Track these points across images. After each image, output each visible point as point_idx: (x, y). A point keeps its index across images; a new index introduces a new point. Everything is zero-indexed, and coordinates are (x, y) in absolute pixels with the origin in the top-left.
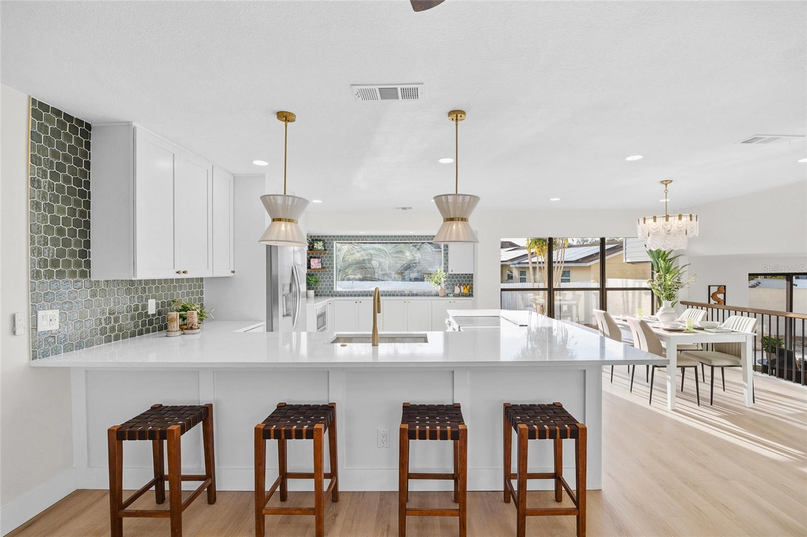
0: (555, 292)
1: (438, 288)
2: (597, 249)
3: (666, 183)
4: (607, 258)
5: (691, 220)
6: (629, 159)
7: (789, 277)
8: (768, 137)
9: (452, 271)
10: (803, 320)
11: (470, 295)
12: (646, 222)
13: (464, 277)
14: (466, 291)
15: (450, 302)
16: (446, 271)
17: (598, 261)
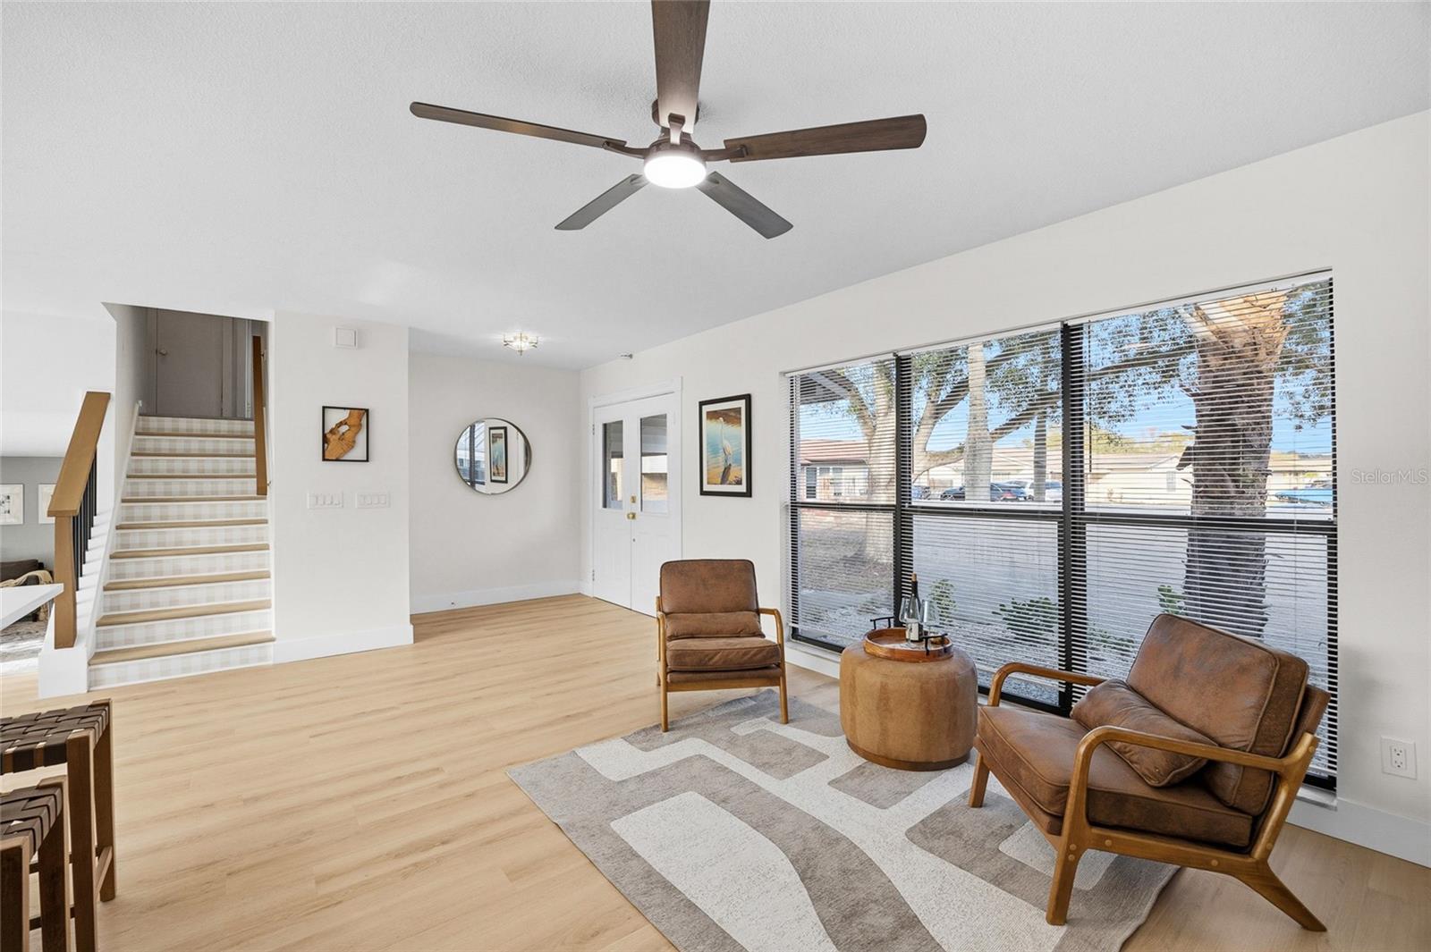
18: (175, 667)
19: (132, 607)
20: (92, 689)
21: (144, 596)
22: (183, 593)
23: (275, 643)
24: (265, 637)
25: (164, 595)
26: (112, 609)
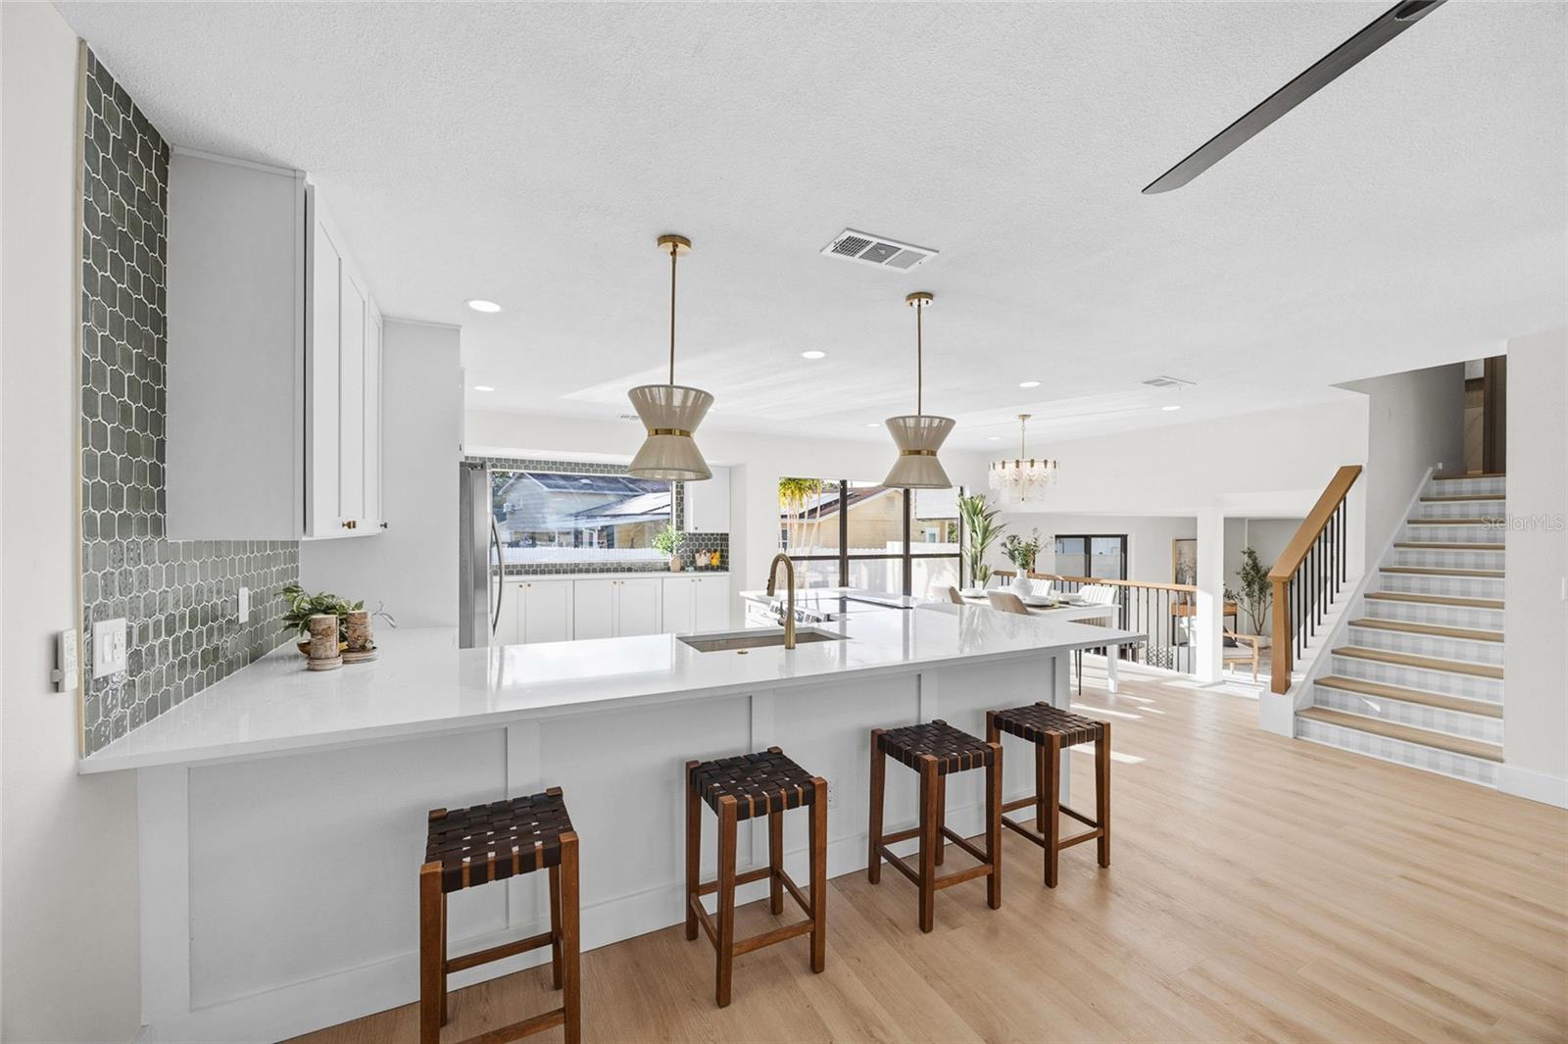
0: (850, 561)
1: (669, 558)
2: (837, 496)
3: (1024, 417)
4: (849, 508)
5: (1046, 467)
6: (1024, 385)
7: (1087, 538)
8: (1169, 380)
9: (696, 528)
10: (1138, 588)
11: (723, 566)
12: (1006, 465)
13: (710, 540)
14: (716, 562)
15: (693, 581)
16: (680, 528)
17: (837, 513)
18: (1375, 746)
19: (1358, 675)
20: (1299, 737)
21: (1371, 668)
22: (1412, 675)
23: (1503, 765)
24: (1493, 753)
25: (1391, 671)
26: (1339, 672)
